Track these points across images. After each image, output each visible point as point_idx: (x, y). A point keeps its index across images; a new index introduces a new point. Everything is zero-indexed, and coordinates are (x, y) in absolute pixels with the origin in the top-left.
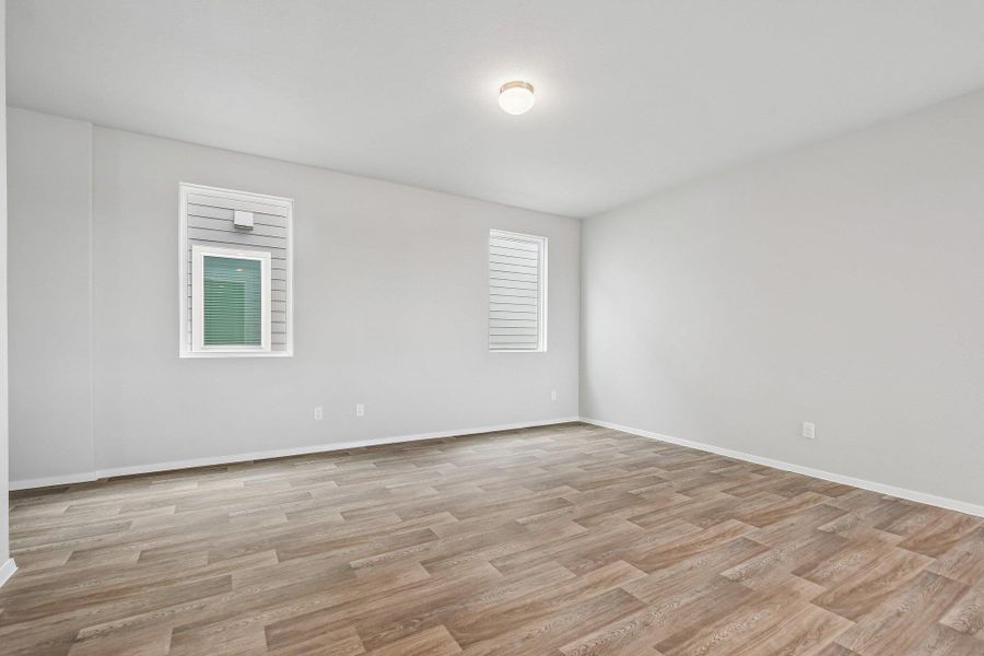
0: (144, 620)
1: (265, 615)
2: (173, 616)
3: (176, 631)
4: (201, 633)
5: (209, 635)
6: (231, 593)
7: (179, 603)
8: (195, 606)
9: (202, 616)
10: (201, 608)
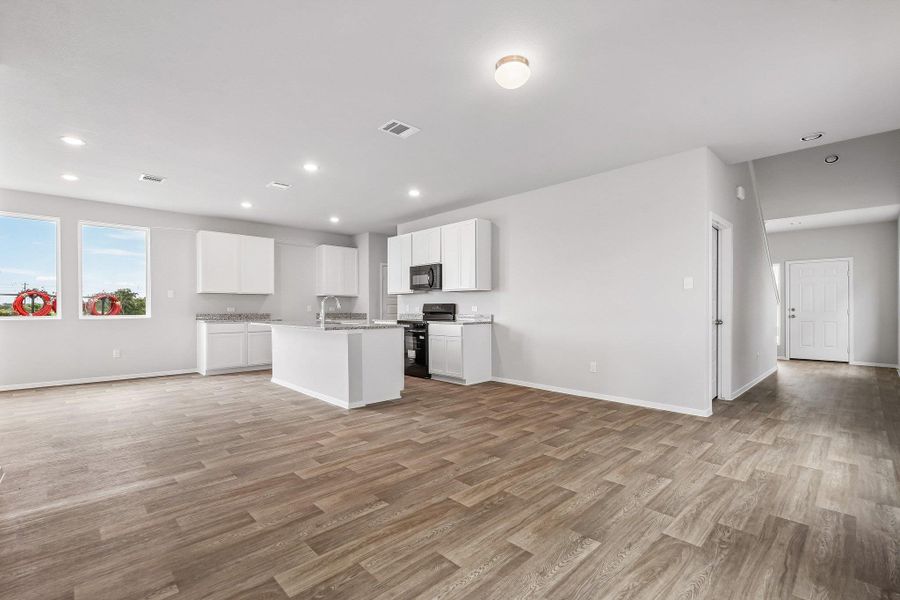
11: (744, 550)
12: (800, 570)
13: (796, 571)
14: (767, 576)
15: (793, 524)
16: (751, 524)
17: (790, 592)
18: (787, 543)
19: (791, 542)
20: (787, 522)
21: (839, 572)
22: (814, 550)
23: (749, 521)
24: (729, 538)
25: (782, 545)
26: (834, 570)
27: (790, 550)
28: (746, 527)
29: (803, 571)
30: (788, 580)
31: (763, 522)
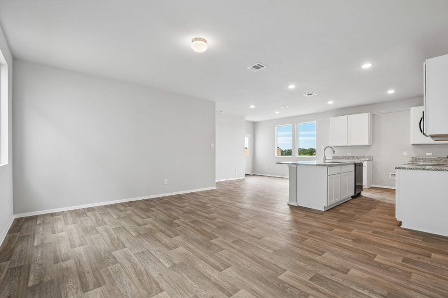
0: (355, 286)
1: (317, 258)
2: (344, 279)
3: (346, 273)
4: (338, 267)
5: (337, 265)
6: (317, 272)
7: (338, 283)
8: (333, 277)
9: (334, 272)
10: (332, 275)
11: (99, 261)
12: (75, 268)
13: (77, 267)
14: (85, 259)
15: (91, 288)
16: (108, 273)
17: (75, 259)
18: (87, 275)
19: (85, 277)
20: (95, 287)
21: (61, 277)
22: (74, 280)
23: (110, 273)
24: (108, 261)
25: (88, 273)
26: (63, 276)
27: (84, 273)
28: (108, 270)
29: (74, 269)
30: (78, 262)
31: (104, 278)
